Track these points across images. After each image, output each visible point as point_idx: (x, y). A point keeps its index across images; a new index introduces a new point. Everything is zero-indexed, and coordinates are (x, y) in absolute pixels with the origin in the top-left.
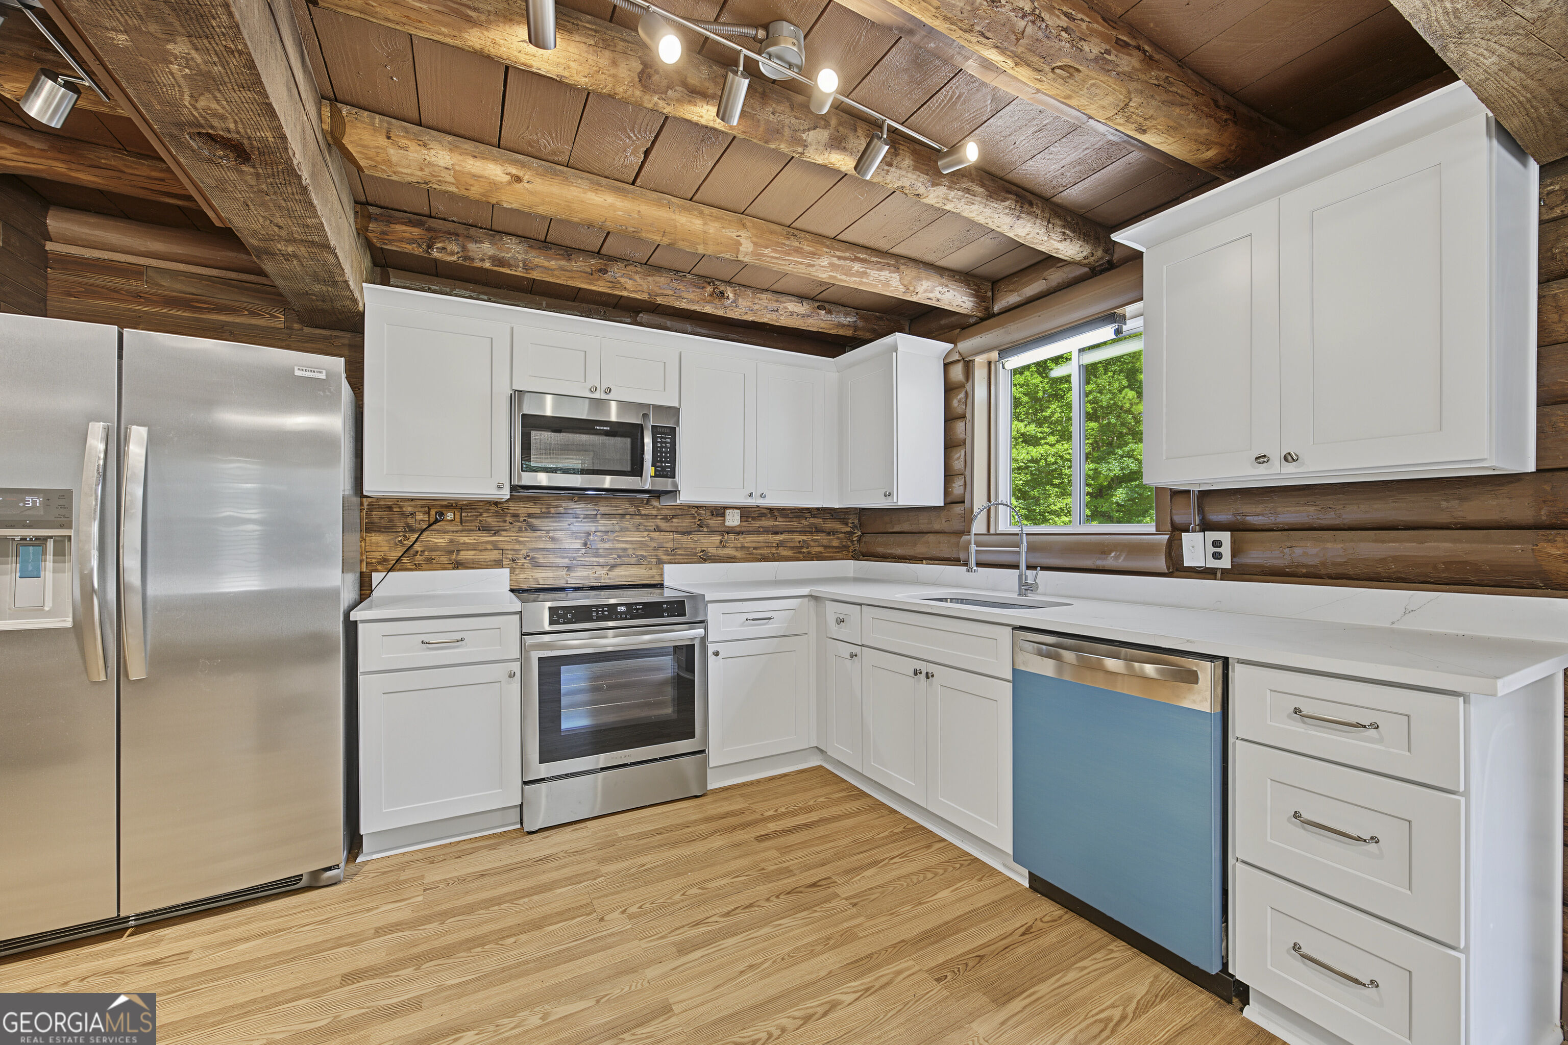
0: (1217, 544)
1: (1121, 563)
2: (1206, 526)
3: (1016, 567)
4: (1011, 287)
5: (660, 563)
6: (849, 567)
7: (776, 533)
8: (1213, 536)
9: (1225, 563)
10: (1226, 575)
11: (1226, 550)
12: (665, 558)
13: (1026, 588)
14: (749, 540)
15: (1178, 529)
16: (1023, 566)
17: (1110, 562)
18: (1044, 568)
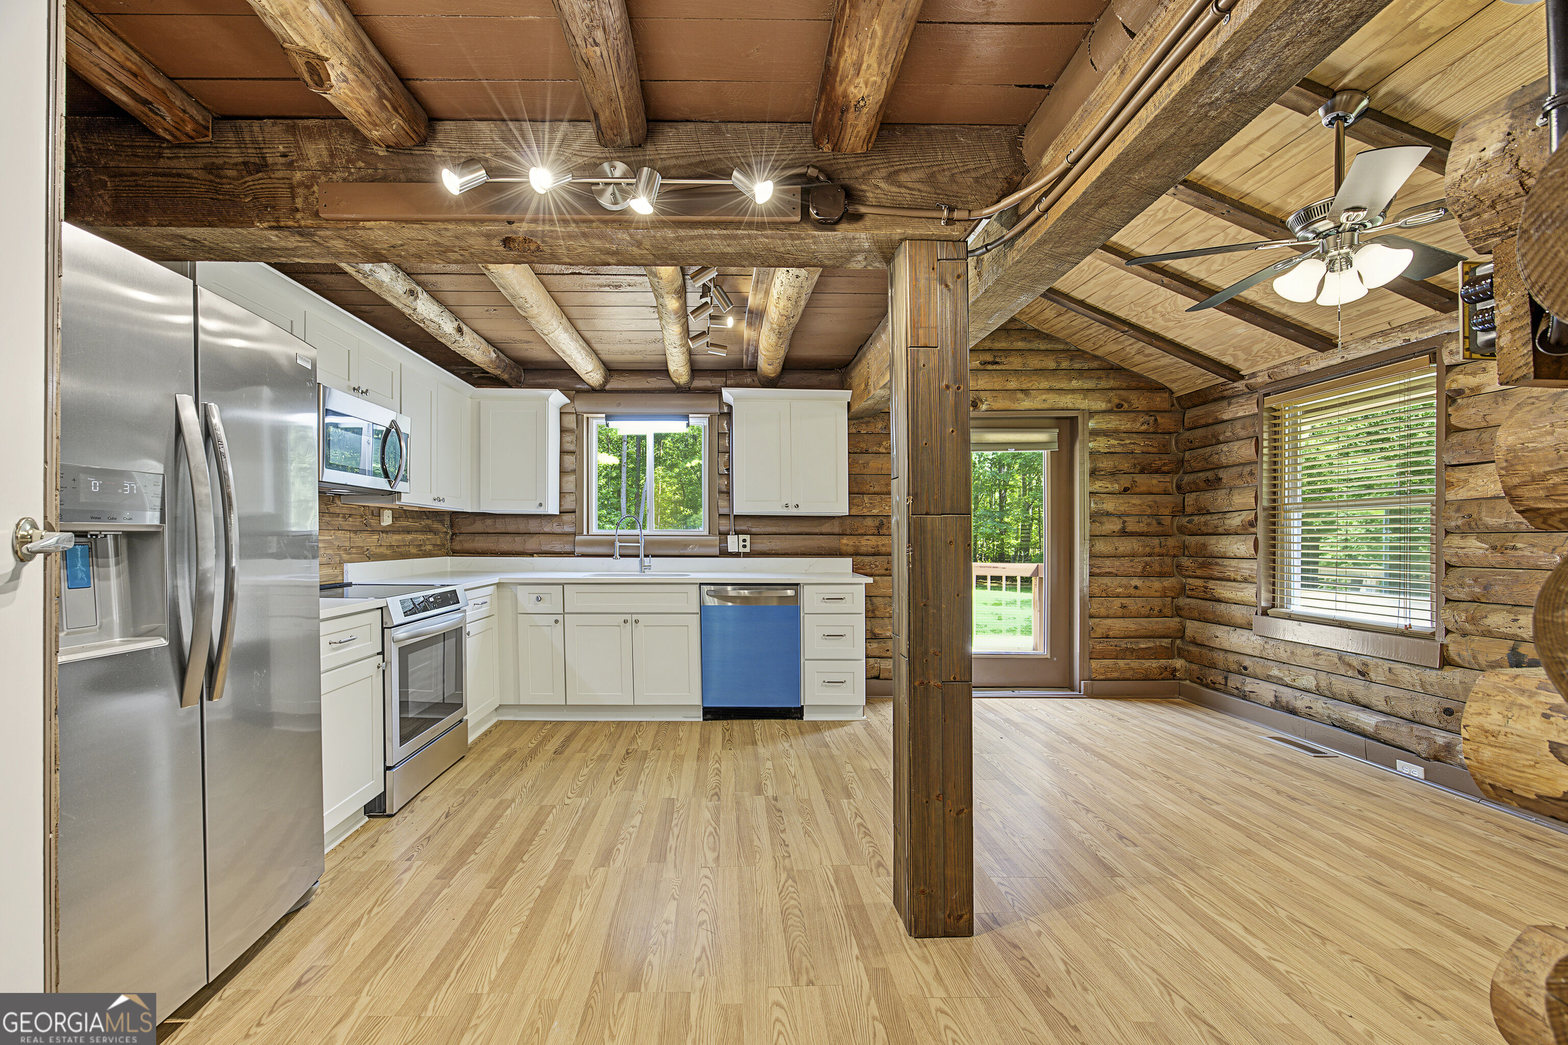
0: (744, 541)
1: (697, 551)
2: (737, 533)
3: (638, 556)
4: (622, 379)
5: (341, 563)
6: (449, 562)
7: (409, 532)
8: (742, 537)
9: (747, 550)
10: (746, 555)
11: (748, 543)
12: (345, 557)
13: (643, 567)
14: (395, 538)
15: (724, 534)
16: (642, 555)
17: (689, 551)
18: (653, 556)
